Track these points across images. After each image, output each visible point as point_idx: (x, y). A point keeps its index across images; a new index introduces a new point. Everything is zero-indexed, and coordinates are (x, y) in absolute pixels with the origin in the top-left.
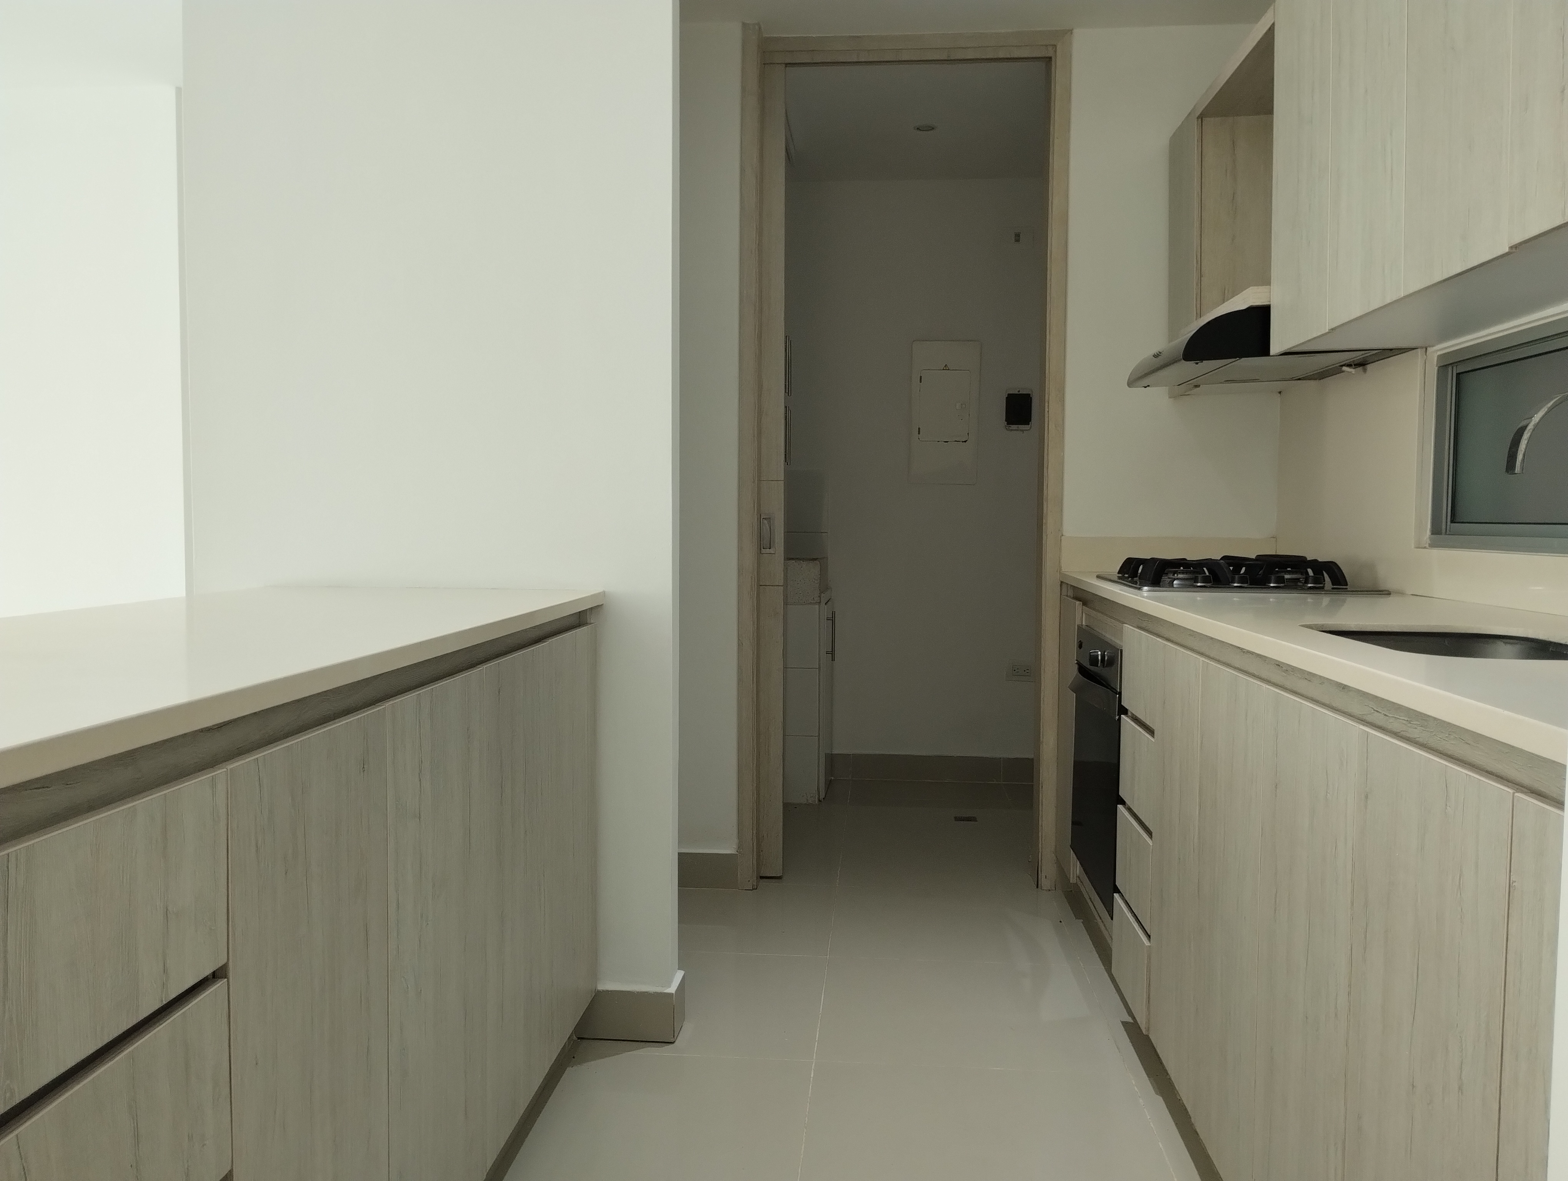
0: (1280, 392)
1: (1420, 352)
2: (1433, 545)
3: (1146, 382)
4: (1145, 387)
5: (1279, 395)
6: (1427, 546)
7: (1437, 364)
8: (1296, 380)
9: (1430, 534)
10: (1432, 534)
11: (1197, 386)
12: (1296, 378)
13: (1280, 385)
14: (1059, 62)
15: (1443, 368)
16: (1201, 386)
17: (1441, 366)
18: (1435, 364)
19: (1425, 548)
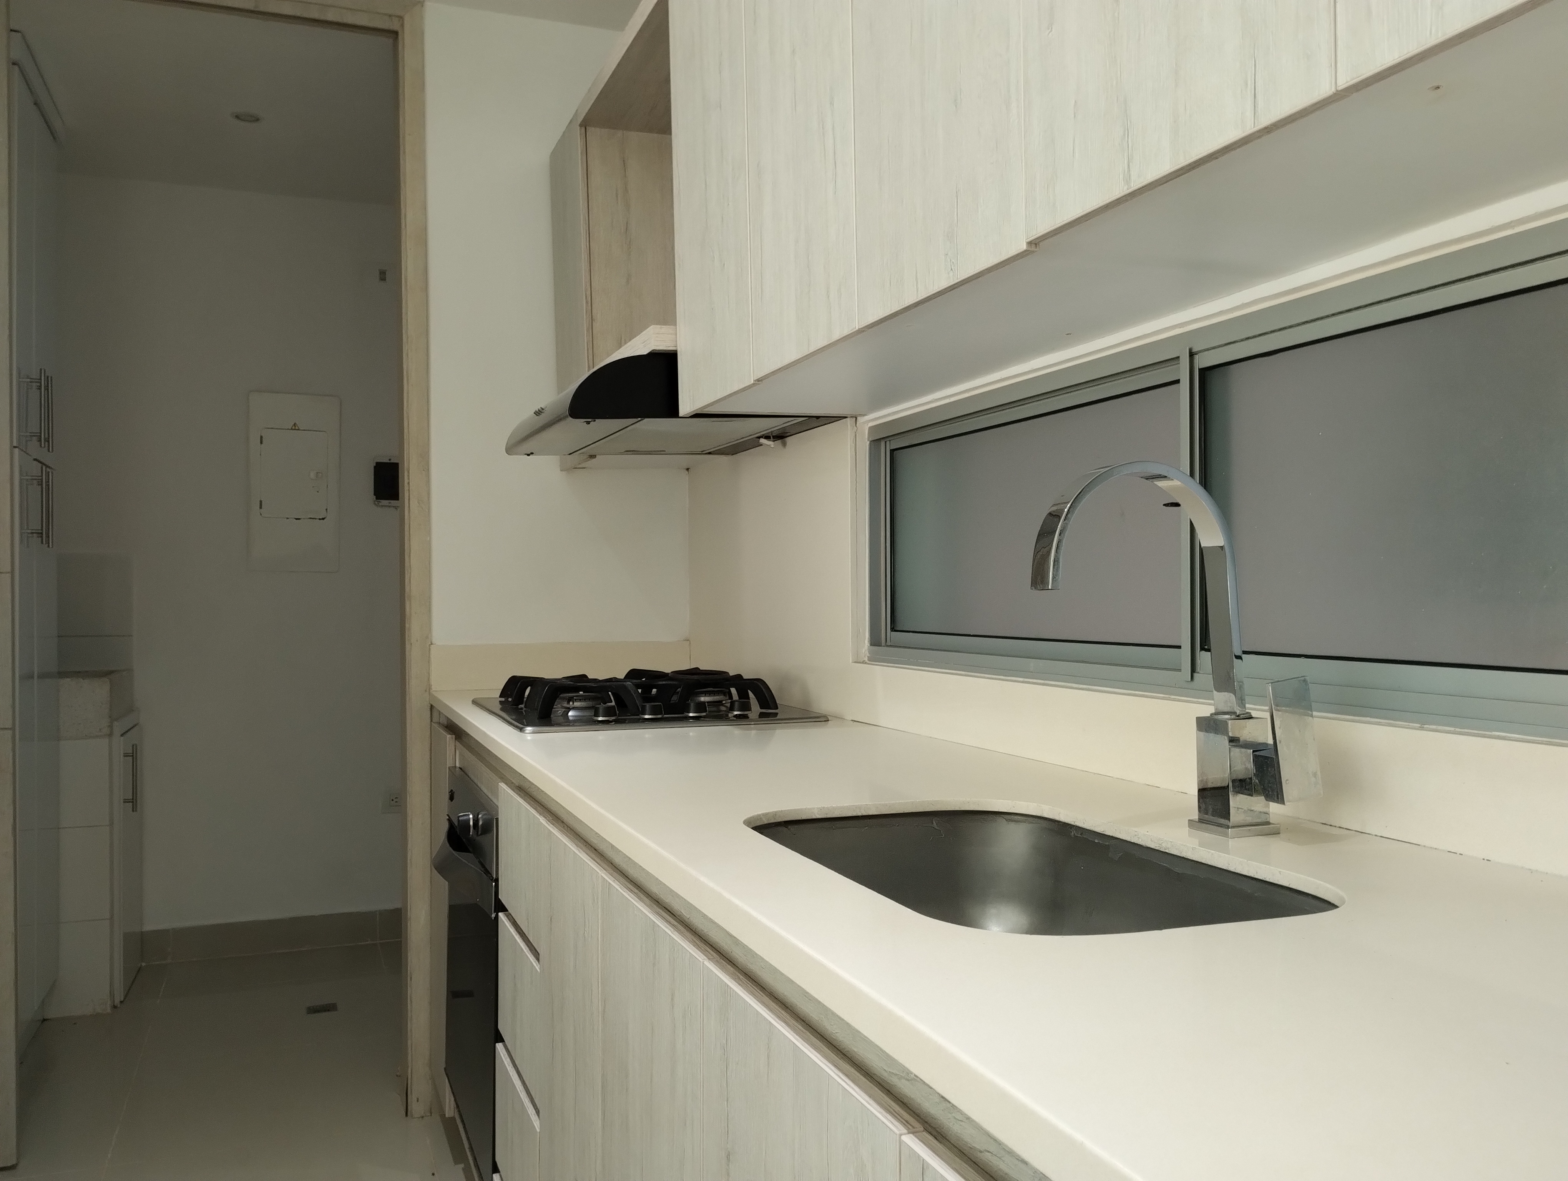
0: (688, 469)
1: (849, 422)
2: (874, 659)
3: (528, 446)
4: (528, 455)
5: (687, 472)
6: (866, 659)
7: (868, 438)
8: (706, 454)
9: (869, 645)
10: (871, 645)
11: (593, 457)
12: (707, 452)
13: (685, 460)
14: (407, 38)
15: (875, 443)
16: (597, 456)
17: (873, 441)
18: (867, 437)
19: (864, 662)
